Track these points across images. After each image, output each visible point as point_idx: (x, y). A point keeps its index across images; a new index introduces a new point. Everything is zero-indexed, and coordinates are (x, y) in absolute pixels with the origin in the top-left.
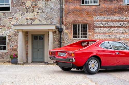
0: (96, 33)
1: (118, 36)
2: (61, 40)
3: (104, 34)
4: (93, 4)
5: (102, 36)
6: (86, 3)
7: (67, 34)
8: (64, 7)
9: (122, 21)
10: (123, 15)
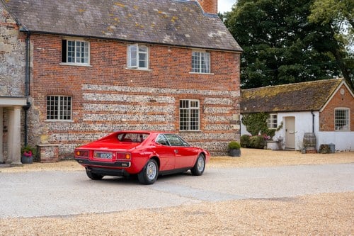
0: (86, 112)
1: (118, 118)
2: (27, 122)
3: (98, 113)
4: (80, 64)
5: (95, 117)
6: (70, 61)
7: (36, 113)
8: (32, 65)
9: (125, 93)
10: (126, 85)
